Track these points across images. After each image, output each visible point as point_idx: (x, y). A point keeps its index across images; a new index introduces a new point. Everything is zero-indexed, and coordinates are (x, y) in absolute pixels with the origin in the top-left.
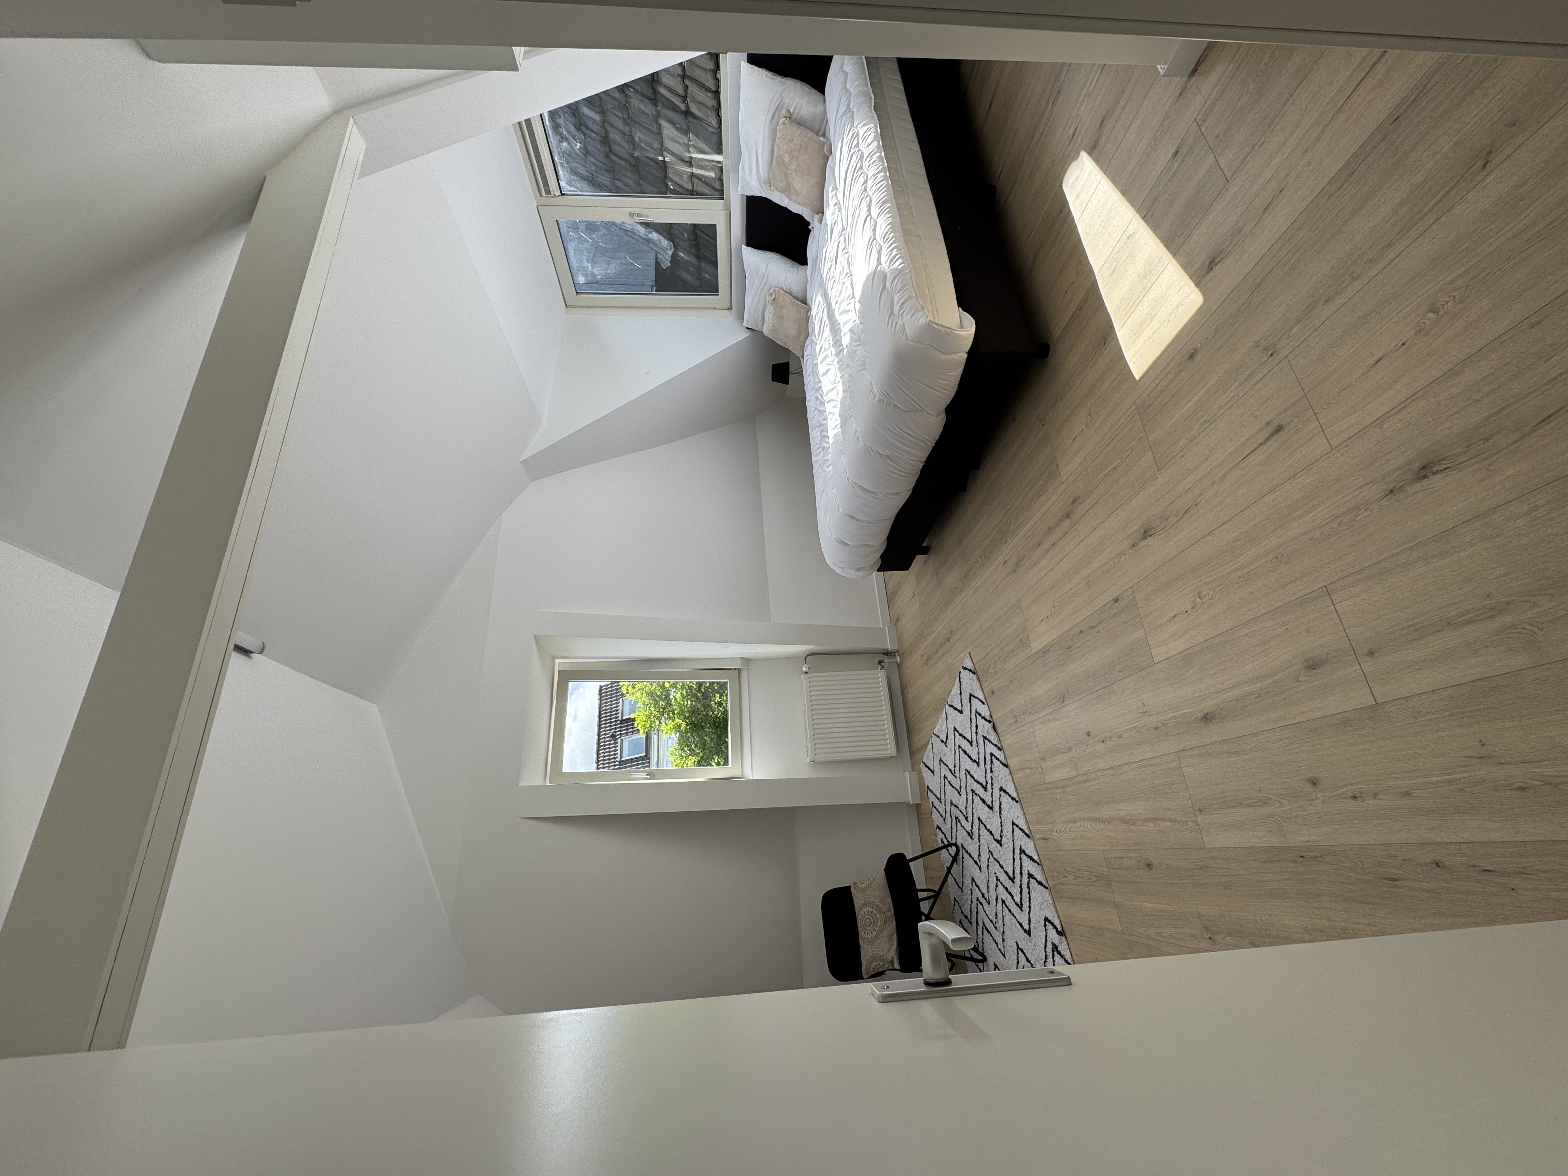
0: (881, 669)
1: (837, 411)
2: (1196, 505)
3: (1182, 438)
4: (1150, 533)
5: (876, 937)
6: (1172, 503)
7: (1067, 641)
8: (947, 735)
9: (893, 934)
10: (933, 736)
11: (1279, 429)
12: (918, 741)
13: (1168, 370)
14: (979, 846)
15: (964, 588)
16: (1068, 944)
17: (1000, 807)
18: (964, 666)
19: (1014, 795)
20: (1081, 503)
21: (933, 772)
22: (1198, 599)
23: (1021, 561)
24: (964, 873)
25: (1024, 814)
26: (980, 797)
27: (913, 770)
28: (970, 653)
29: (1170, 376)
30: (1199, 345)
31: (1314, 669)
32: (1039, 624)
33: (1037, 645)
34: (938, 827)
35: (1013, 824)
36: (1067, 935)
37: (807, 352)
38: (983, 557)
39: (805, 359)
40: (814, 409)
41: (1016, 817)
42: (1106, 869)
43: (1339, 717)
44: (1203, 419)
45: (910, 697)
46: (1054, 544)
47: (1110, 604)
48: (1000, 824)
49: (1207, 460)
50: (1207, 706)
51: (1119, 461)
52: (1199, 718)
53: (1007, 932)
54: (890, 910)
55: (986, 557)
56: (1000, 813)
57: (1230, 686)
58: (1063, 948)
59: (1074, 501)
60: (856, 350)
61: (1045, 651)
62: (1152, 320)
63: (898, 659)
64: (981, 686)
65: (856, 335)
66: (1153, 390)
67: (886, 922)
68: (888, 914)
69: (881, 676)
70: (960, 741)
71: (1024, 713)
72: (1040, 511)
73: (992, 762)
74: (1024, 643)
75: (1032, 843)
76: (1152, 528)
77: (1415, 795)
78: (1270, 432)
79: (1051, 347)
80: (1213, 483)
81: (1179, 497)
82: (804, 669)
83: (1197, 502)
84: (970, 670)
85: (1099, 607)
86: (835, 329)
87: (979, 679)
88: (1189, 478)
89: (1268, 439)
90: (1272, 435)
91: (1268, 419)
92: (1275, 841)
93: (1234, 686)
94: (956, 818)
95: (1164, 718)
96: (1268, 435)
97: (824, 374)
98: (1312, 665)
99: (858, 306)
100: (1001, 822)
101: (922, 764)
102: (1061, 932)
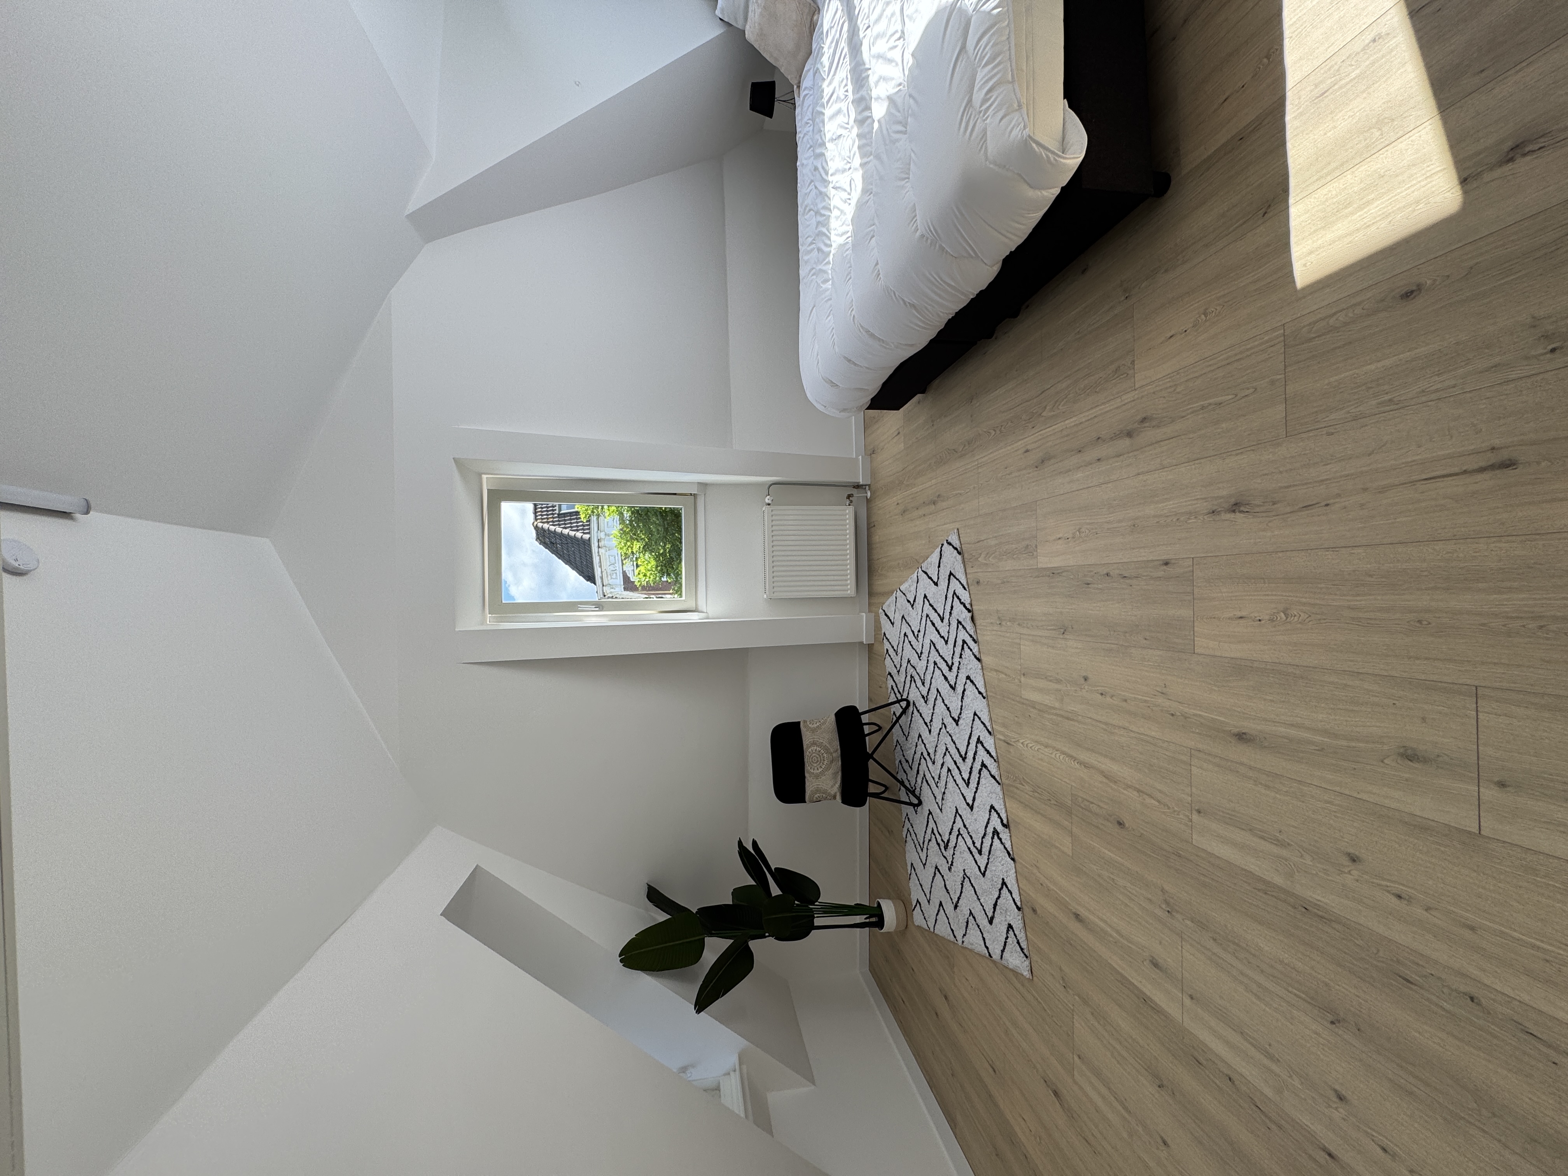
0: (849, 505)
1: (850, 210)
2: (1327, 505)
3: (1341, 409)
4: (1242, 509)
5: (822, 773)
6: (1290, 486)
7: (1085, 576)
8: (915, 597)
9: (838, 772)
10: (898, 590)
11: (1509, 464)
12: (881, 584)
13: (1358, 299)
14: (933, 713)
15: (965, 455)
16: (1011, 836)
17: (963, 693)
18: (949, 541)
19: (983, 690)
20: (1153, 427)
21: (893, 624)
22: (1282, 615)
23: (1049, 459)
24: (911, 726)
25: (989, 711)
26: (942, 672)
27: (870, 611)
28: (958, 529)
29: (1358, 311)
30: (1429, 282)
31: (1410, 760)
32: (1054, 540)
33: (1045, 561)
34: (890, 674)
35: (975, 714)
36: (1011, 828)
37: (806, 83)
38: (998, 432)
39: (802, 94)
40: (809, 181)
41: (980, 709)
42: (1070, 802)
43: (1420, 820)
44: (1387, 397)
45: (876, 538)
46: (1099, 460)
47: (1156, 563)
48: (960, 707)
49: (1370, 455)
50: (1250, 726)
51: (1230, 397)
52: (1232, 732)
53: (947, 795)
54: (837, 751)
55: (1001, 432)
56: (962, 698)
57: (1287, 722)
58: (1005, 837)
59: (1144, 420)
60: (897, 140)
61: (1054, 573)
62: (1360, 208)
63: (869, 494)
64: (965, 570)
65: (899, 111)
66: (1322, 319)
67: (832, 762)
68: (834, 755)
69: (849, 512)
70: (928, 609)
71: (1012, 620)
72: (1091, 412)
73: (963, 648)
74: (1030, 551)
75: (993, 740)
76: (1248, 504)
77: (1479, 933)
78: (1490, 463)
79: (1172, 183)
80: (1365, 490)
81: (1303, 485)
82: (767, 501)
83: (1331, 501)
84: (956, 549)
85: (1141, 559)
86: (859, 76)
87: (964, 562)
88: (1329, 467)
89: (1482, 470)
90: (1492, 467)
91: (1497, 442)
92: (1279, 880)
93: (1292, 725)
94: (912, 677)
95: (1186, 710)
96: (1483, 464)
97: (832, 140)
98: (1409, 756)
99: (909, 60)
100: (962, 706)
101: (881, 610)
102: (1006, 825)
